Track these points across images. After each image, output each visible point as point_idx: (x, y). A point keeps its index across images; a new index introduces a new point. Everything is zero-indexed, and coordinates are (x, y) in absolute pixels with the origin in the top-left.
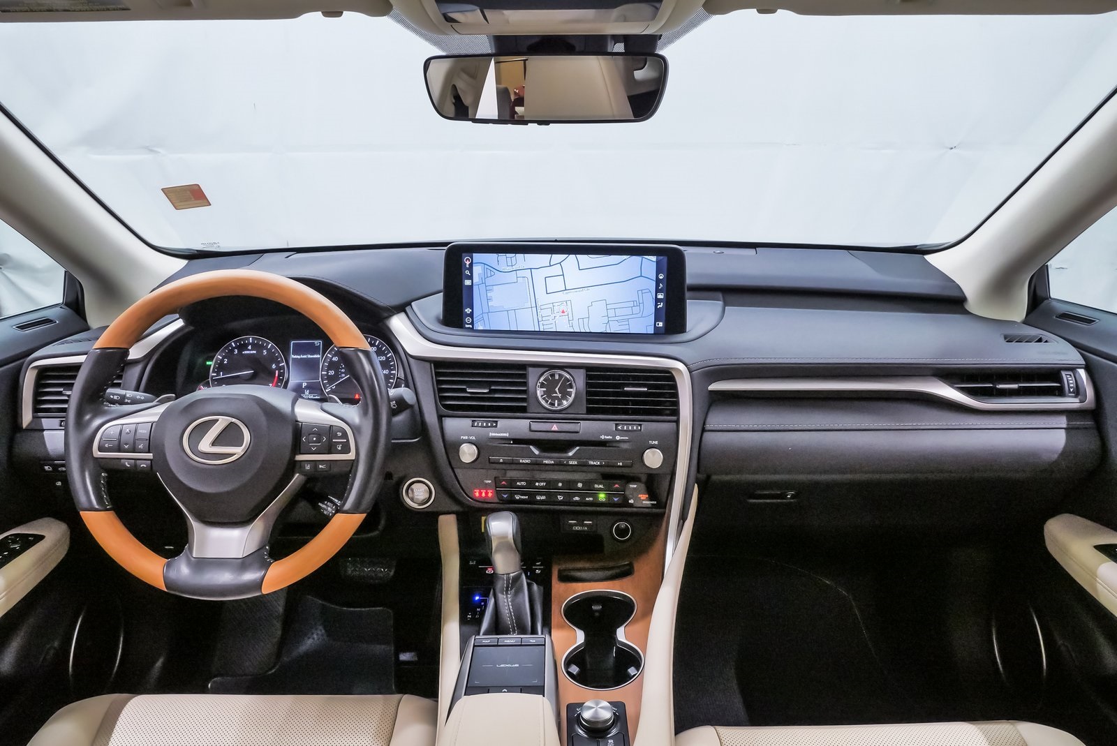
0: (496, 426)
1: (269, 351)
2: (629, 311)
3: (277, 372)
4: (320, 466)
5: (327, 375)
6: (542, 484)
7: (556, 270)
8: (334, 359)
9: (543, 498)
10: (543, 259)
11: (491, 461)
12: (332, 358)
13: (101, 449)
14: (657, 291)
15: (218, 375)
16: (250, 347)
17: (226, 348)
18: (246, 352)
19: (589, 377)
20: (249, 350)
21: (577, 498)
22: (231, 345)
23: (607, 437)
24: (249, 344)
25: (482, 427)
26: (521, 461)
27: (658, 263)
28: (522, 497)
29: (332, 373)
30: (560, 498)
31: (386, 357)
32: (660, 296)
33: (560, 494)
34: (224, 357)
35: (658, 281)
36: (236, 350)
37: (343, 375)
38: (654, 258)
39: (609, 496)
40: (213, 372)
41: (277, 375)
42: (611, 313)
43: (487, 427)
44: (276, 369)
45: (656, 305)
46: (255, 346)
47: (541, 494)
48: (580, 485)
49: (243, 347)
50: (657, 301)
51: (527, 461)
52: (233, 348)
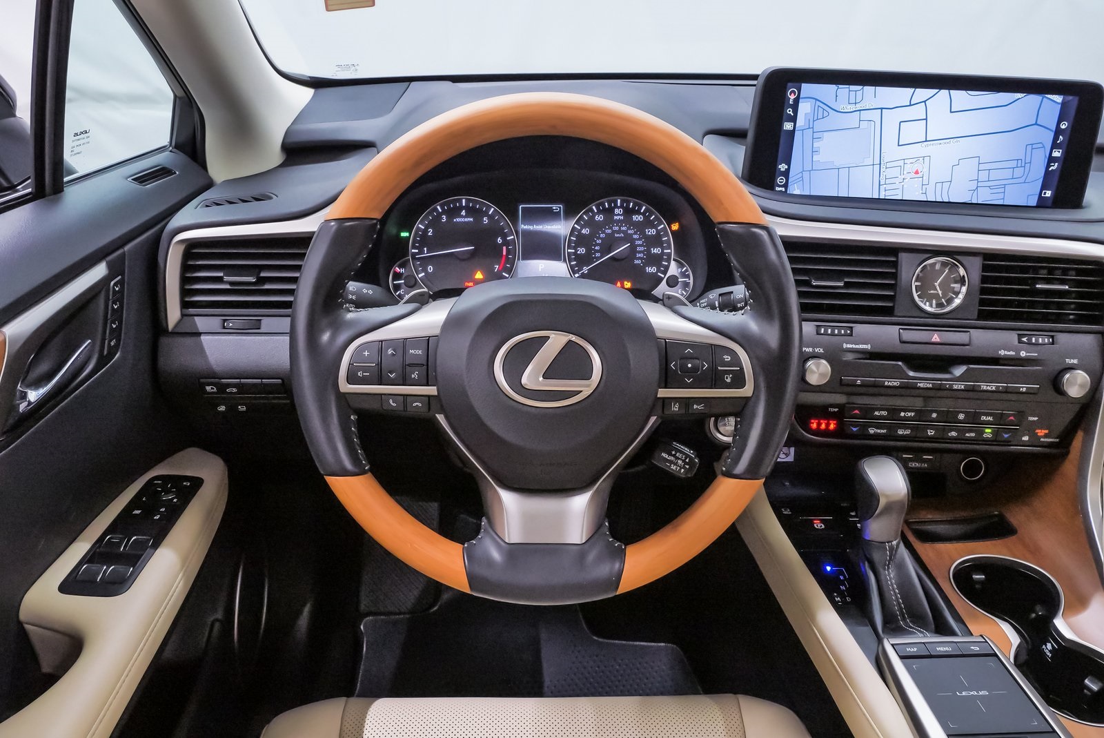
0: (851, 335)
1: (491, 217)
2: (1008, 174)
3: (504, 248)
4: (695, 407)
5: (575, 254)
6: (909, 414)
7: (918, 112)
8: (584, 231)
9: (908, 432)
10: (903, 94)
11: (843, 382)
12: (581, 229)
13: (352, 379)
14: (1055, 145)
15: (421, 252)
16: (463, 213)
17: (430, 213)
18: (458, 220)
19: (985, 268)
20: (462, 217)
21: (954, 434)
22: (436, 209)
23: (1008, 353)
24: (461, 208)
25: (833, 334)
26: (886, 383)
27: (1063, 104)
28: (879, 431)
29: (582, 251)
30: (931, 433)
31: (657, 230)
32: (1057, 154)
33: (932, 427)
34: (427, 227)
35: (1058, 132)
36: (444, 217)
37: (598, 255)
38: (1058, 99)
39: (995, 433)
40: (414, 247)
41: (504, 253)
42: (983, 176)
43: (840, 335)
44: (503, 244)
45: (1048, 166)
46: (471, 211)
47: (905, 427)
48: (961, 416)
49: (453, 212)
50: (1051, 160)
51: (895, 384)
52: (440, 215)
